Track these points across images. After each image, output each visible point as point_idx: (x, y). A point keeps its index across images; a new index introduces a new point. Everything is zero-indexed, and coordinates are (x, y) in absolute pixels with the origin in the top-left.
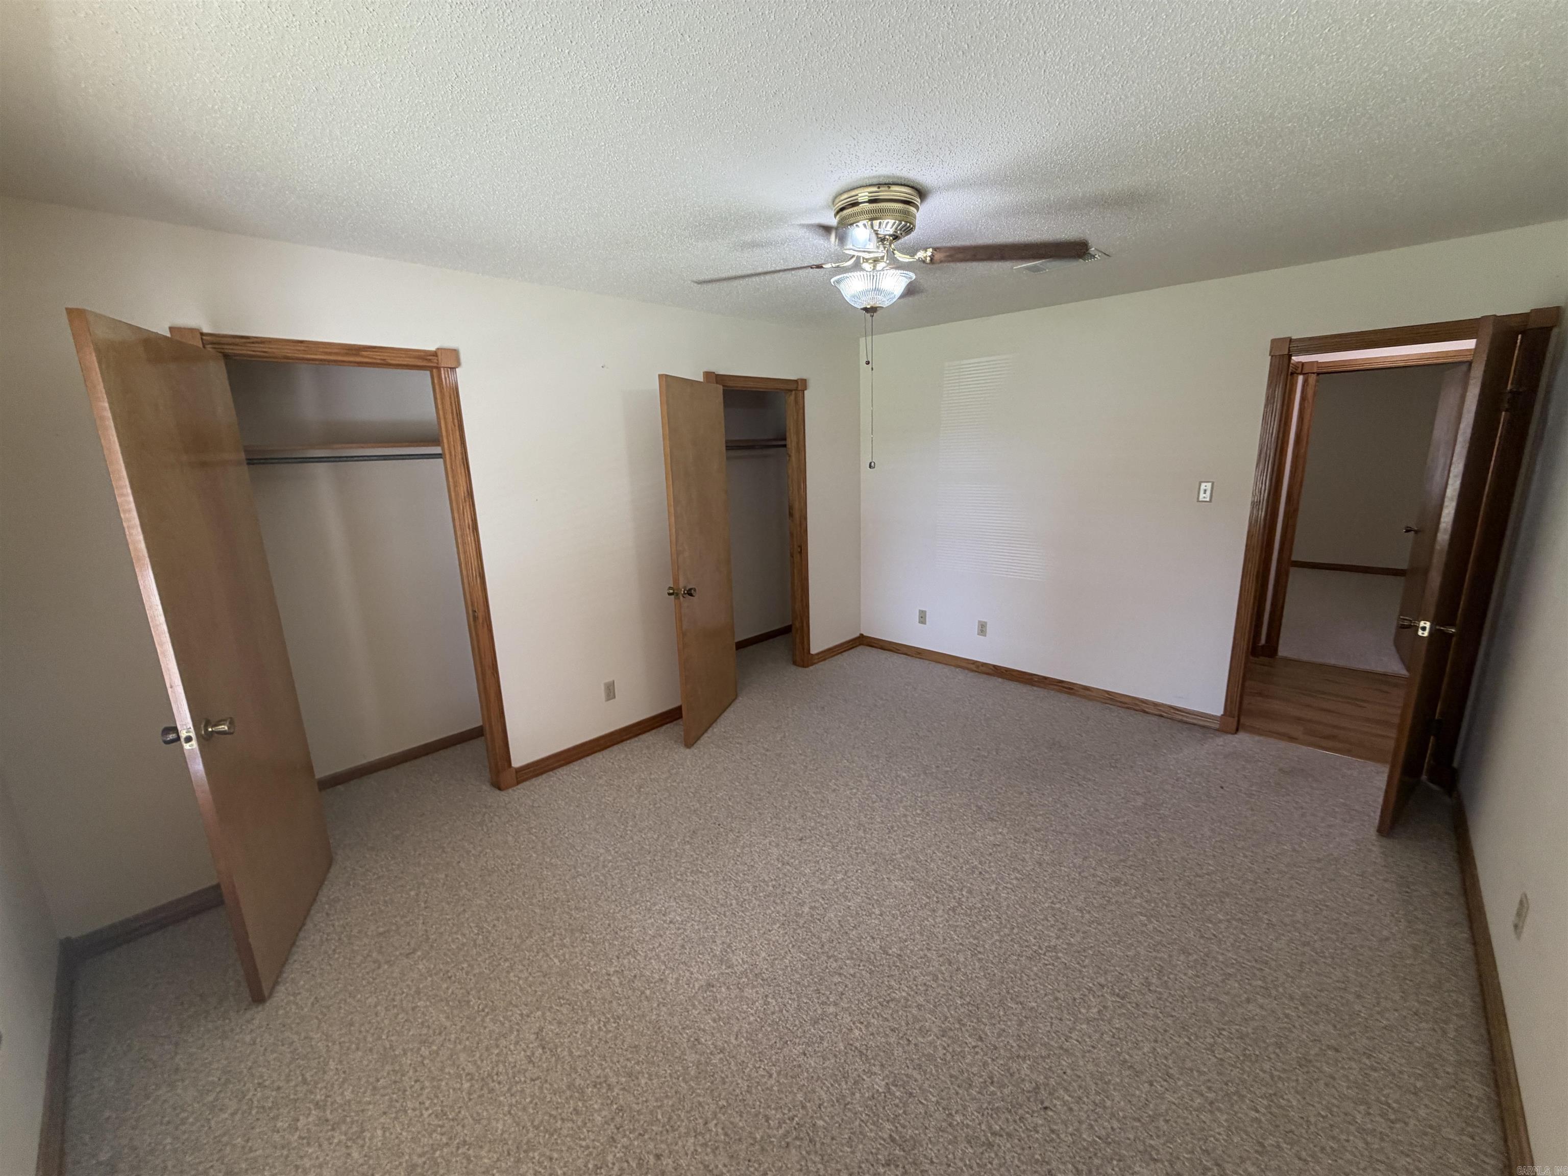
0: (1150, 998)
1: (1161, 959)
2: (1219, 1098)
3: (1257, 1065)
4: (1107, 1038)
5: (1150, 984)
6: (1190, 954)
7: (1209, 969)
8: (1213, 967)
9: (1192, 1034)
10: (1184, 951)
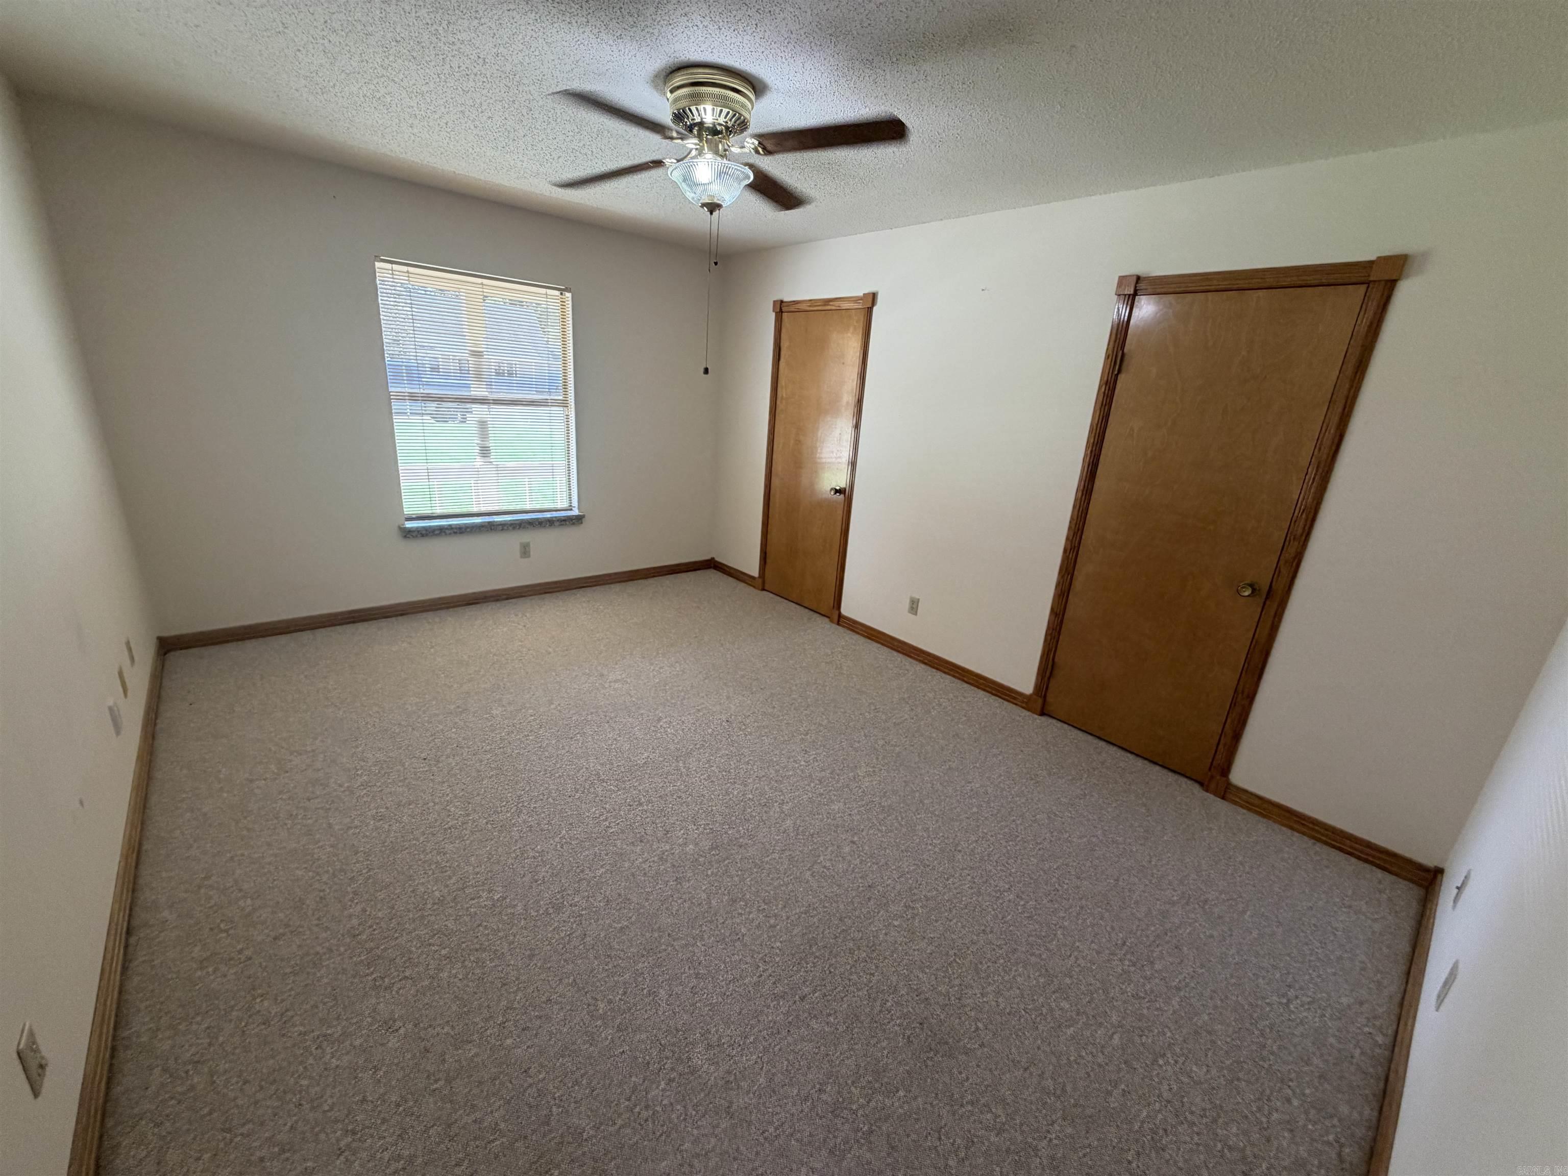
0: (429, 847)
1: (450, 878)
2: (345, 835)
3: (331, 871)
4: (431, 804)
5: (439, 853)
6: (434, 904)
7: (411, 906)
8: (409, 911)
9: (386, 850)
10: (441, 901)
